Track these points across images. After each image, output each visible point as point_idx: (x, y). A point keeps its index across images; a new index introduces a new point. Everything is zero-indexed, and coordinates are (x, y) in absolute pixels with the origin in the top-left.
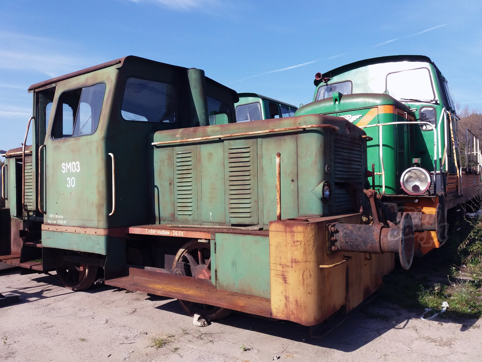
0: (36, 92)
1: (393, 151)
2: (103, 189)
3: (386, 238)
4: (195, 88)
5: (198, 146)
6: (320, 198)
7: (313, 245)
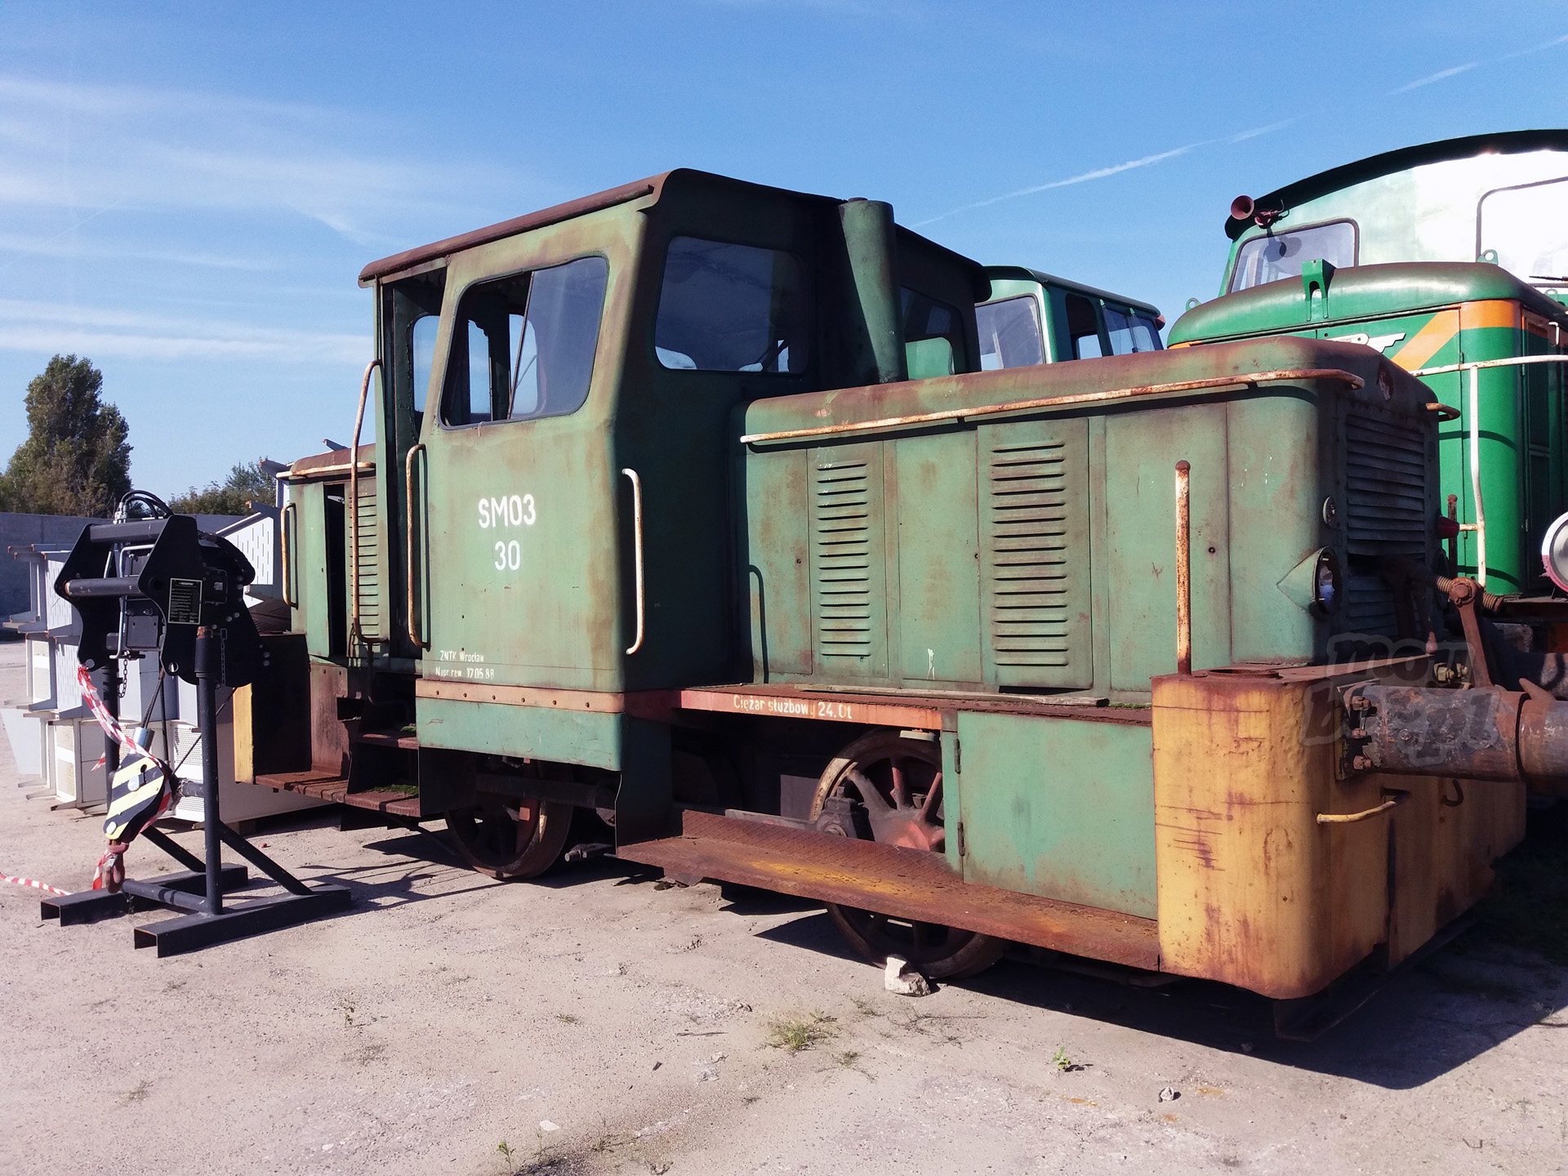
0: (383, 285)
1: (1511, 451)
2: (607, 575)
3: (1538, 732)
4: (864, 260)
5: (887, 443)
6: (1307, 607)
7: (1299, 752)
